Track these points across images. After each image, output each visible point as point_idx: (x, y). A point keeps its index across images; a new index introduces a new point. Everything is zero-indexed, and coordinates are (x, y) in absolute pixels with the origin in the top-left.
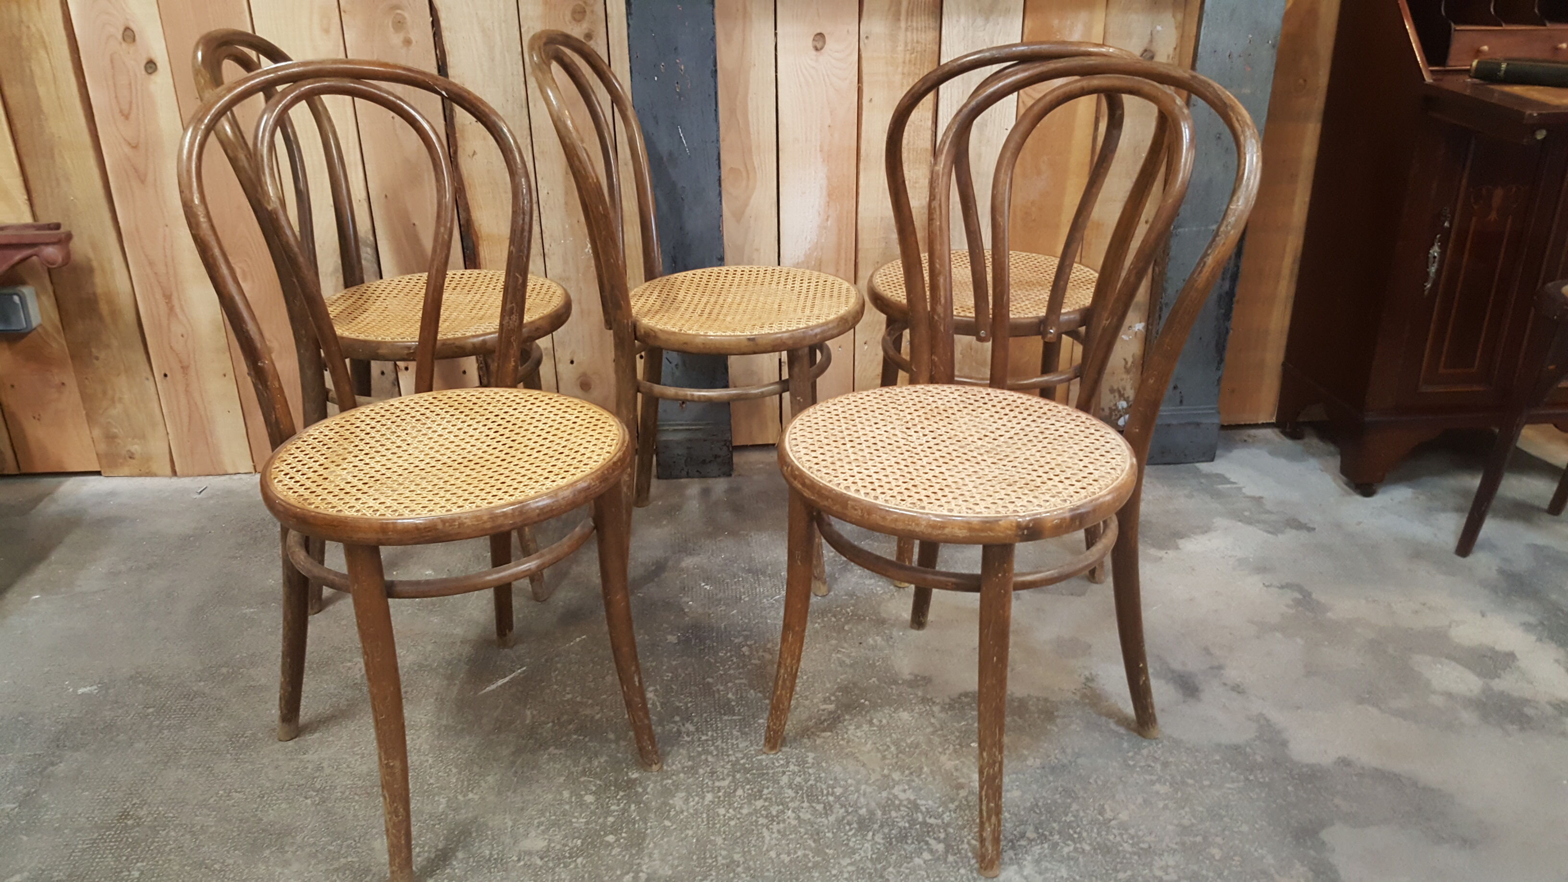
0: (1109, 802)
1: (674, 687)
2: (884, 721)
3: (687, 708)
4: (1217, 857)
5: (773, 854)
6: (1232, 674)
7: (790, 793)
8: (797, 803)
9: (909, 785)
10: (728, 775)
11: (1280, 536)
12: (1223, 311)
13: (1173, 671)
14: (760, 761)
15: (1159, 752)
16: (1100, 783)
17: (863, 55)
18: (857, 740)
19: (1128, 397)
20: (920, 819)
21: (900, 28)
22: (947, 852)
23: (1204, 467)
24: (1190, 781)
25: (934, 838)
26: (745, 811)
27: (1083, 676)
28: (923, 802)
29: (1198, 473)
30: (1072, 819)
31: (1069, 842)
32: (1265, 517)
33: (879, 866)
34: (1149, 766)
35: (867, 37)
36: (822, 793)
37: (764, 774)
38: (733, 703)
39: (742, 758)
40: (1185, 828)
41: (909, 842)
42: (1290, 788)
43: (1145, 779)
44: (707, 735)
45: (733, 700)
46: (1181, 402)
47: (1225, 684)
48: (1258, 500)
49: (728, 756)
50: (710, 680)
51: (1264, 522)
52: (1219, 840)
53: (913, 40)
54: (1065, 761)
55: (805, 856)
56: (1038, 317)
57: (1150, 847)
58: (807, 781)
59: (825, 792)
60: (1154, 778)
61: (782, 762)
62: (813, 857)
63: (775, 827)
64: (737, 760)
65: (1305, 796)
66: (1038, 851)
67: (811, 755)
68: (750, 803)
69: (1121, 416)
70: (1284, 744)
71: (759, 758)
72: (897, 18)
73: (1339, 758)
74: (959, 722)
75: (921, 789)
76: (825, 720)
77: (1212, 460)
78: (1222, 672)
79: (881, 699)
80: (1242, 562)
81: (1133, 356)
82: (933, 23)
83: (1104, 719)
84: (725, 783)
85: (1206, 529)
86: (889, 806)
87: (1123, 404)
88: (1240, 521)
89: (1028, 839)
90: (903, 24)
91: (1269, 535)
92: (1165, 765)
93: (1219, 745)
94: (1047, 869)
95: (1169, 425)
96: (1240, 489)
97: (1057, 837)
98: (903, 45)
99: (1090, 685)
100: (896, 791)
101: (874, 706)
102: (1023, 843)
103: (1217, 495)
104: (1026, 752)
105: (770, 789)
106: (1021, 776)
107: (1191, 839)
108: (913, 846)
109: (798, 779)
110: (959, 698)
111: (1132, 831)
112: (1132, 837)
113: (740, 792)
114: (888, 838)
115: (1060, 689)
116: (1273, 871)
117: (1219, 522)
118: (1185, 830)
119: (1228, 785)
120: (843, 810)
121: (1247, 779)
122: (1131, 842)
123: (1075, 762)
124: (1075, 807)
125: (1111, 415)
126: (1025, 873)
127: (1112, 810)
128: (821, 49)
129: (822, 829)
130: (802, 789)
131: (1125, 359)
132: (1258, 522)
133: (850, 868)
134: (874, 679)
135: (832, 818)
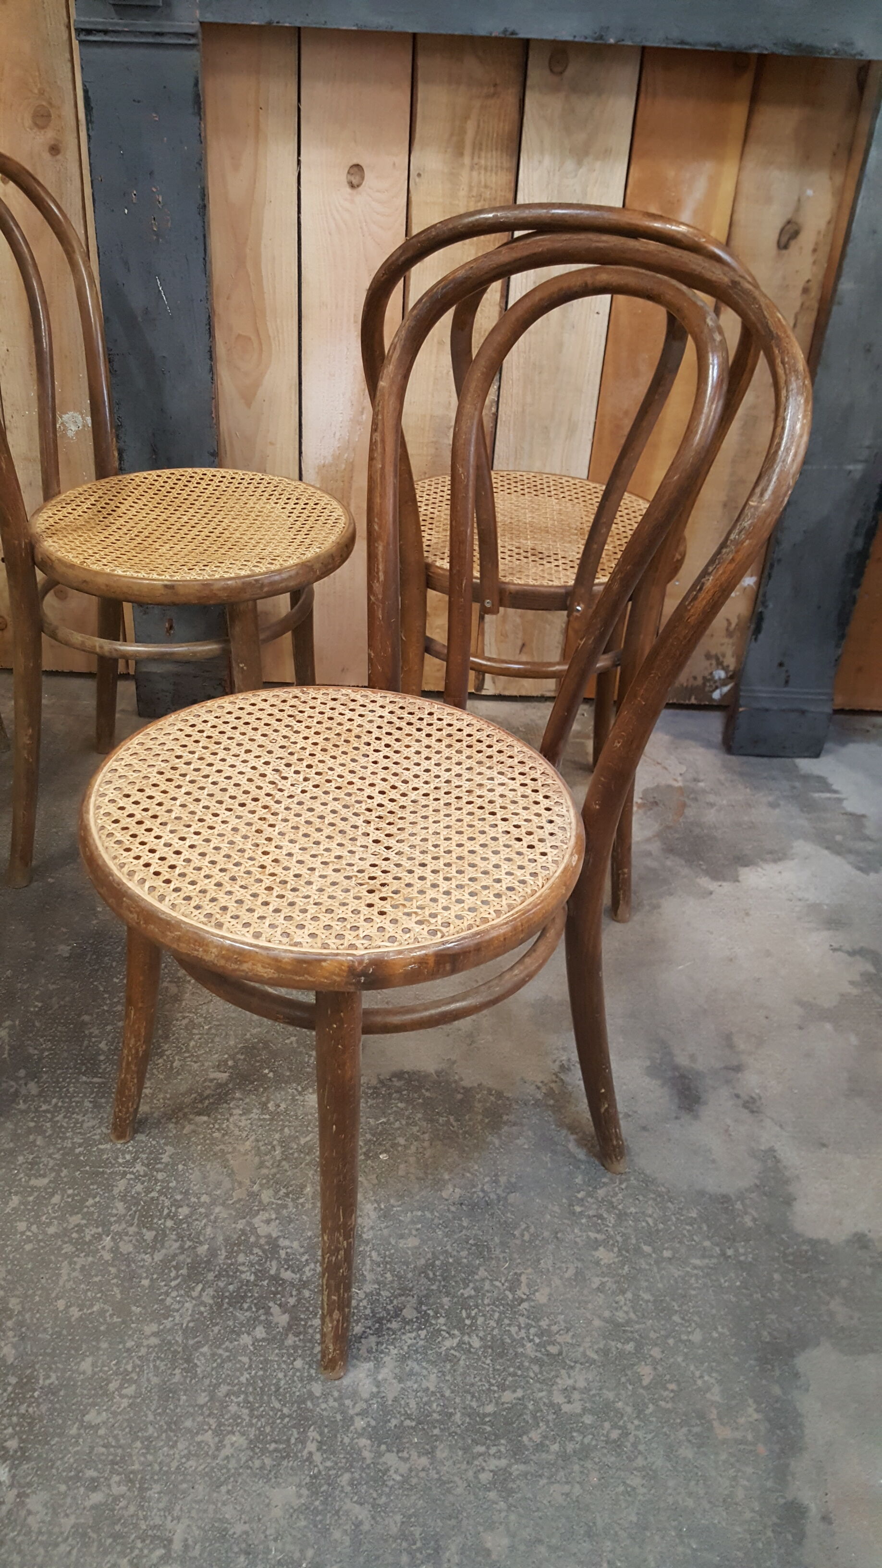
0: (530, 1270)
1: (37, 1024)
2: (283, 1106)
3: (40, 1059)
4: (645, 1382)
5: (61, 1304)
6: (751, 1081)
7: (120, 1207)
8: (124, 1225)
9: (278, 1212)
10: (52, 1169)
11: (873, 876)
12: (852, 575)
13: (676, 1068)
14: (102, 1151)
15: (620, 1196)
16: (527, 1237)
17: (414, 198)
18: (237, 1132)
19: (728, 666)
20: (272, 1272)
21: (463, 165)
22: (289, 1328)
23: (805, 765)
24: (647, 1249)
25: (280, 1305)
26: (51, 1230)
27: (557, 1063)
28: (287, 1243)
29: (794, 774)
30: (473, 1293)
31: (456, 1332)
32: (860, 845)
33: (191, 1342)
34: (600, 1217)
35: (419, 175)
36: (161, 1212)
37: (97, 1174)
38: (102, 1058)
39: (80, 1145)
40: (618, 1325)
41: (246, 1306)
42: (777, 1276)
43: (588, 1237)
44: (50, 1103)
45: (104, 1052)
46: (787, 682)
47: (737, 1096)
48: (858, 819)
49: (64, 1139)
50: (86, 1018)
51: (857, 853)
52: (656, 1352)
53: (480, 182)
54: (493, 1196)
55: (102, 1312)
56: (565, 587)
57: (560, 1353)
58: (148, 1191)
59: (166, 1211)
60: (600, 1237)
61: (128, 1157)
62: (111, 1316)
63: (80, 1261)
64: (73, 1149)
65: (793, 1292)
66: (409, 1342)
67: (170, 1149)
68: (62, 1218)
69: (717, 688)
70: (789, 1201)
71: (101, 1147)
72: (459, 152)
73: (856, 1234)
74: (377, 1119)
75: (291, 1221)
76: (207, 1097)
77: (817, 756)
78: (739, 1075)
79: (290, 1070)
80: (814, 908)
81: (739, 617)
82: (507, 162)
83: (564, 1132)
84: (42, 1182)
85: (778, 856)
86: (239, 1245)
87: (721, 674)
88: (827, 848)
89: (404, 1319)
90: (467, 160)
91: (858, 873)
92: (622, 1216)
93: (702, 1193)
94: (411, 1373)
95: (767, 710)
96: (840, 800)
97: (442, 1320)
98: (466, 189)
99: (562, 1076)
100: (257, 1221)
101: (280, 1081)
102: (394, 1325)
103: (808, 807)
104: (446, 1176)
105: (97, 1199)
106: (428, 1215)
107: (619, 1345)
108: (248, 1314)
109: (139, 1187)
110: (390, 1080)
111: (544, 1324)
112: (540, 1335)
113: (56, 1199)
114: (219, 1296)
115: (522, 1079)
116: (713, 1414)
117: (802, 847)
118: (616, 1329)
119: (697, 1262)
120: (177, 1244)
121: (723, 1254)
122: (537, 1340)
123: (506, 1199)
124: (482, 1273)
125: (704, 684)
126: (380, 1377)
127: (529, 1286)
128: (358, 186)
129: (140, 1271)
130: (137, 1204)
131: (728, 620)
132: (850, 851)
133: (154, 1341)
134: (293, 1039)
135: (158, 1257)
